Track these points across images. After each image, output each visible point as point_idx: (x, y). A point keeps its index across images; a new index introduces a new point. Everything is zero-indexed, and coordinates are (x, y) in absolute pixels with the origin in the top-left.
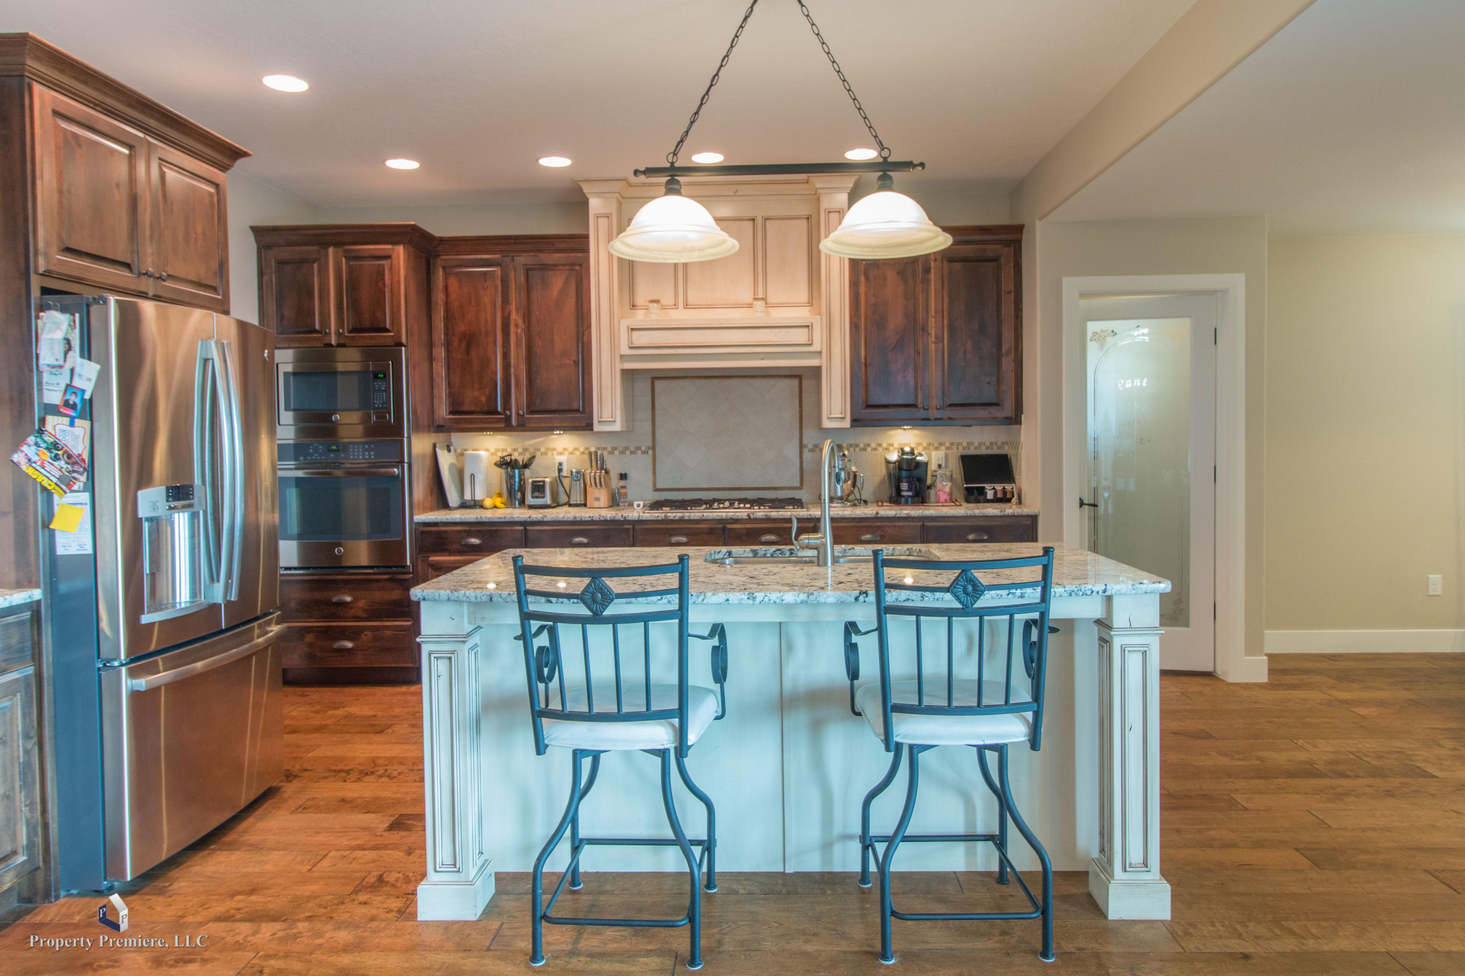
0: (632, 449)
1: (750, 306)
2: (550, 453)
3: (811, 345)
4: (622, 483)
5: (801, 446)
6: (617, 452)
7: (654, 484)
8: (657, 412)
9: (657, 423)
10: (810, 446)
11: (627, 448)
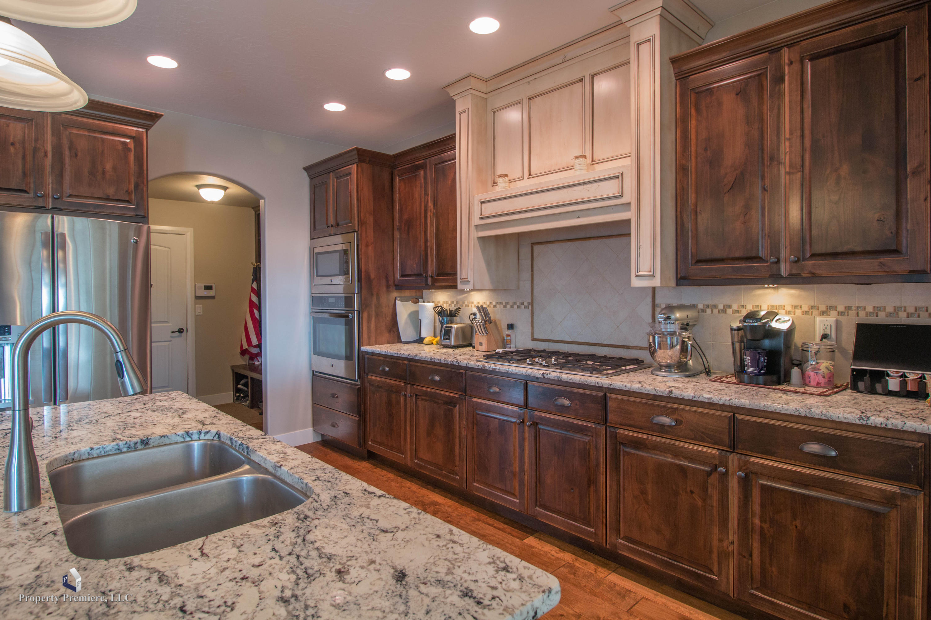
0: (518, 304)
1: (571, 168)
2: (470, 305)
3: (621, 196)
4: (509, 332)
5: (654, 306)
6: (508, 306)
7: (533, 334)
8: (535, 273)
9: (535, 282)
10: (663, 306)
11: (515, 303)
